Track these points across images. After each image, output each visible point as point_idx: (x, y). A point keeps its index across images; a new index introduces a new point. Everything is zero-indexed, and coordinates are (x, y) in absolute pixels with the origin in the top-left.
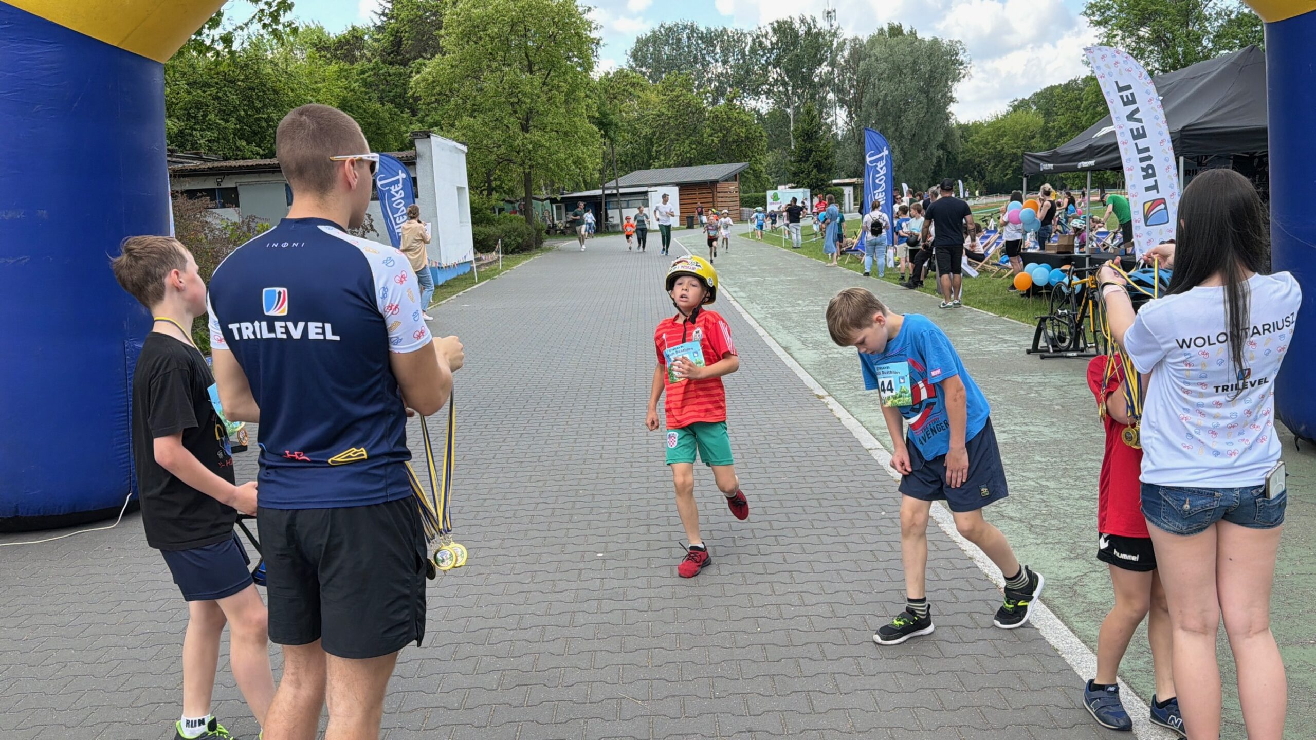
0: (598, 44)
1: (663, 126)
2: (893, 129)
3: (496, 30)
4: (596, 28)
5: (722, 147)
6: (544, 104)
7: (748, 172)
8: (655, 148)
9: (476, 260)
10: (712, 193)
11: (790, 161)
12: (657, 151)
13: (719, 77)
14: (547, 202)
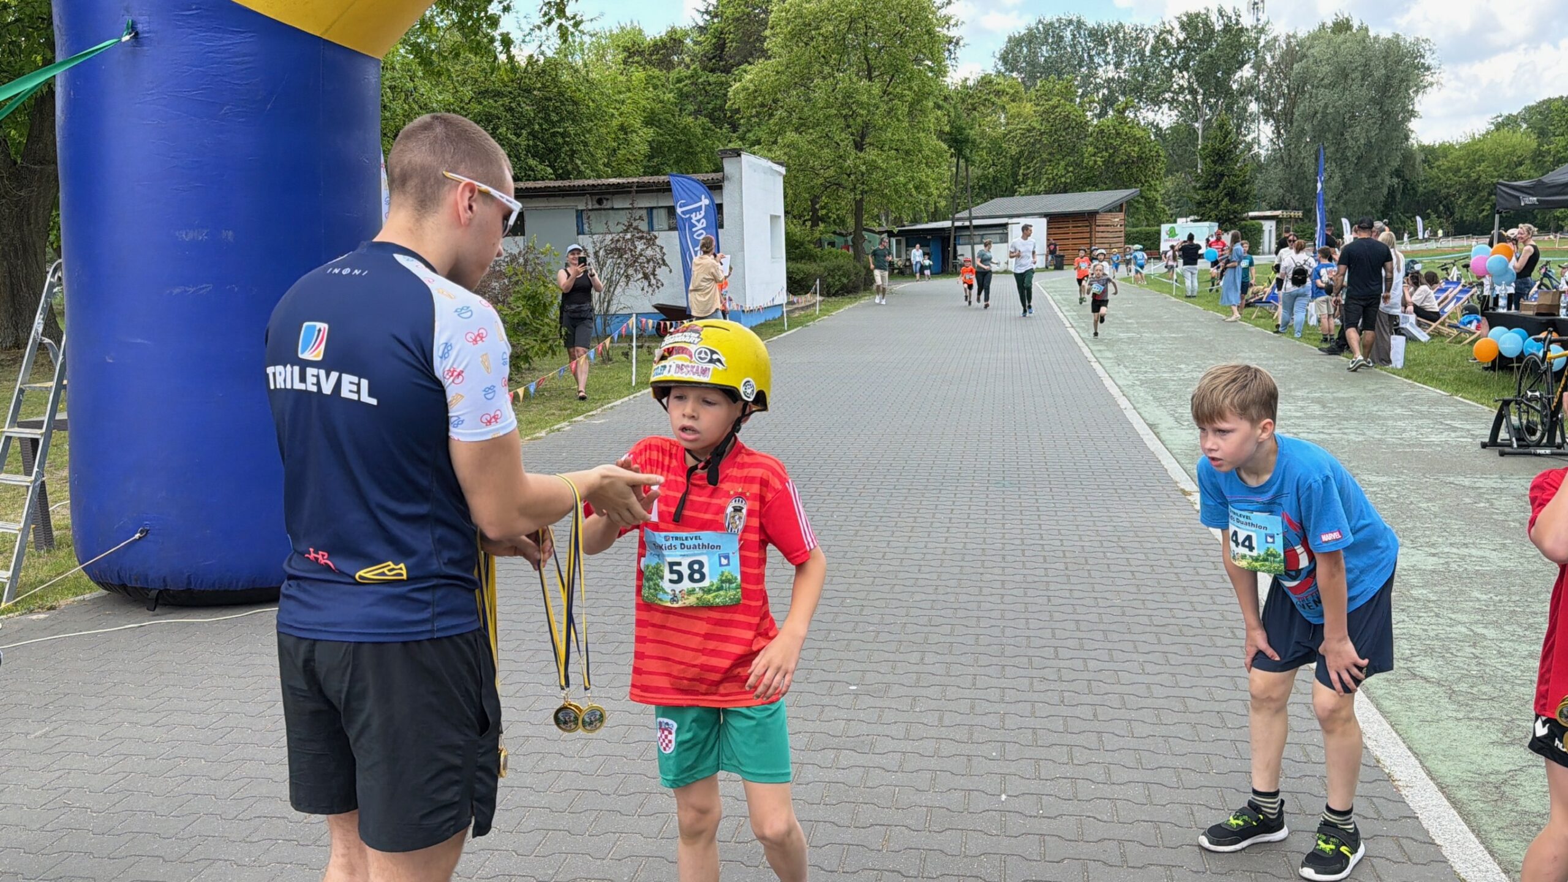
0: (957, 43)
1: (1033, 145)
2: (1332, 149)
3: (831, 28)
4: (956, 25)
5: (1107, 170)
6: (883, 117)
7: (1138, 202)
8: (1021, 171)
9: (789, 303)
10: (1090, 226)
11: (1194, 187)
12: (1024, 175)
13: (1108, 83)
14: (885, 236)
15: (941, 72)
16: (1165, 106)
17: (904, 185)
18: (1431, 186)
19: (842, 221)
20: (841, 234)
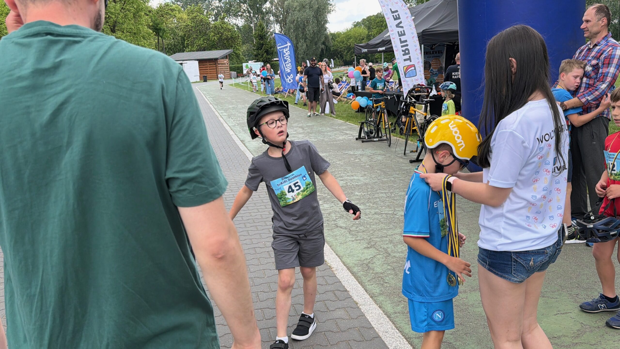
1: (189, 31)
2: (302, 35)
5: (219, 42)
6: (122, 18)
7: (233, 55)
8: (186, 42)
10: (215, 64)
11: (253, 49)
12: (187, 44)
13: (217, 8)
16: (239, 18)
18: (335, 48)
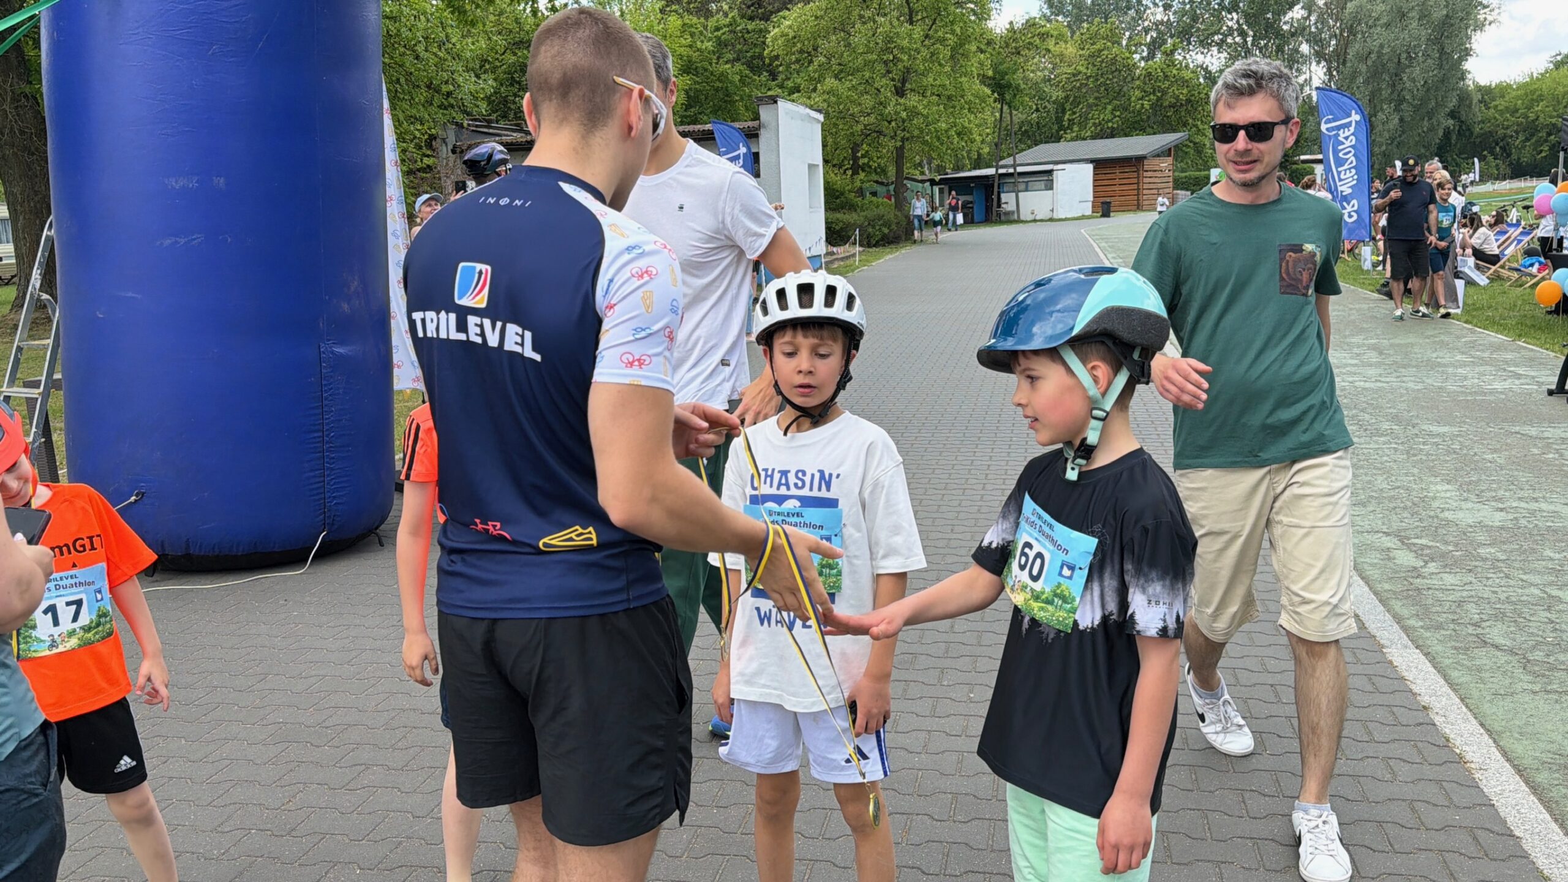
1: (1079, 88)
2: (1389, 91)
5: (1155, 113)
6: (925, 60)
7: (1186, 146)
8: (1067, 117)
9: (828, 254)
10: (1137, 171)
12: (1069, 120)
13: (1157, 25)
14: (928, 184)
15: (983, 15)
16: (1215, 49)
17: (946, 131)
18: (1487, 127)
19: (884, 171)
20: (882, 184)
